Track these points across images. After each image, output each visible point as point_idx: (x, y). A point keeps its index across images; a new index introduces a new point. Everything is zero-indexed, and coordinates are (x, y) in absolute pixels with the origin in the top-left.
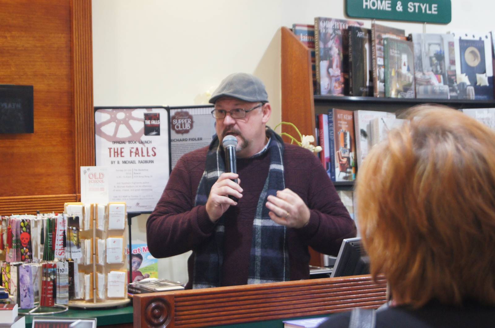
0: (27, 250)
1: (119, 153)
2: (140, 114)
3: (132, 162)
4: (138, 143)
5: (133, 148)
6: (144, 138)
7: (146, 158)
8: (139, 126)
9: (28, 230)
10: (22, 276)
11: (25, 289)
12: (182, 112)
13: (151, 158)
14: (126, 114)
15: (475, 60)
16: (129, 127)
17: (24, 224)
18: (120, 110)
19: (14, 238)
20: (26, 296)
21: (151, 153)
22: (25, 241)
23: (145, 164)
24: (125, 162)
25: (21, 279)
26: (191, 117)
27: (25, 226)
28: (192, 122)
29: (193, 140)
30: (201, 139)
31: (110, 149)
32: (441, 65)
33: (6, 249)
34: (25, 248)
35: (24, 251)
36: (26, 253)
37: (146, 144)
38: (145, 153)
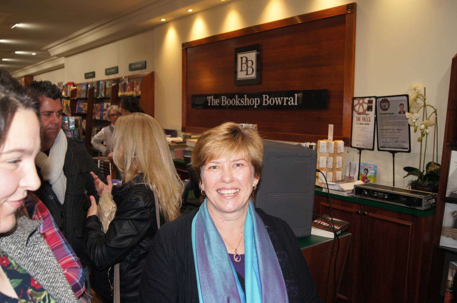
1: (359, 119)
2: (366, 100)
3: (362, 124)
4: (365, 115)
5: (363, 117)
6: (367, 112)
7: (367, 122)
8: (365, 106)
12: (384, 99)
13: (368, 123)
14: (363, 100)
16: (363, 107)
18: (361, 99)
21: (369, 120)
23: (367, 125)
24: (360, 124)
26: (388, 102)
28: (389, 104)
29: (390, 114)
30: (393, 114)
31: (357, 117)
37: (368, 116)
38: (367, 120)
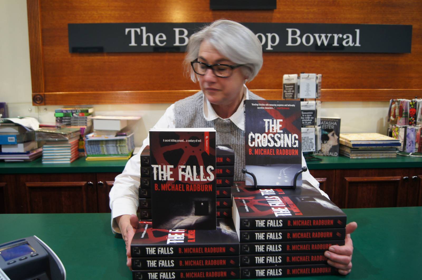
0: (414, 119)
9: (415, 107)
10: (409, 134)
11: (410, 141)
17: (412, 104)
19: (404, 112)
20: (410, 146)
22: (412, 113)
25: (407, 136)
27: (413, 105)
33: (397, 118)
34: (412, 118)
35: (411, 120)
36: (413, 121)
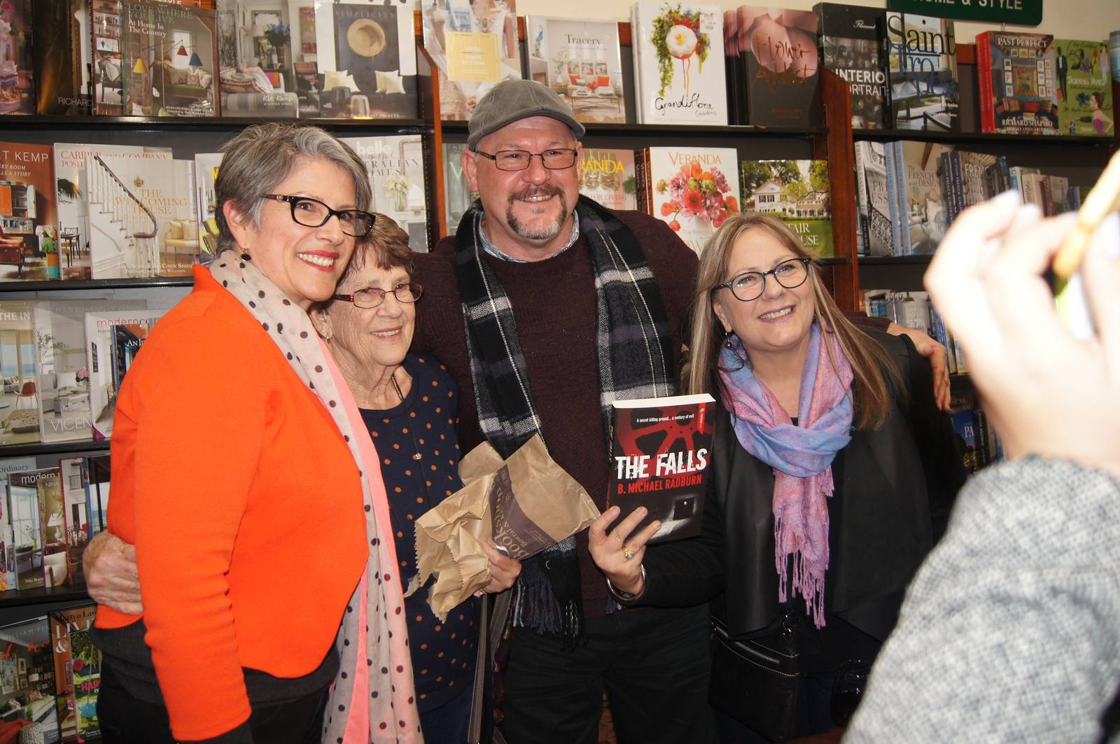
15: (371, 45)
32: (280, 53)
